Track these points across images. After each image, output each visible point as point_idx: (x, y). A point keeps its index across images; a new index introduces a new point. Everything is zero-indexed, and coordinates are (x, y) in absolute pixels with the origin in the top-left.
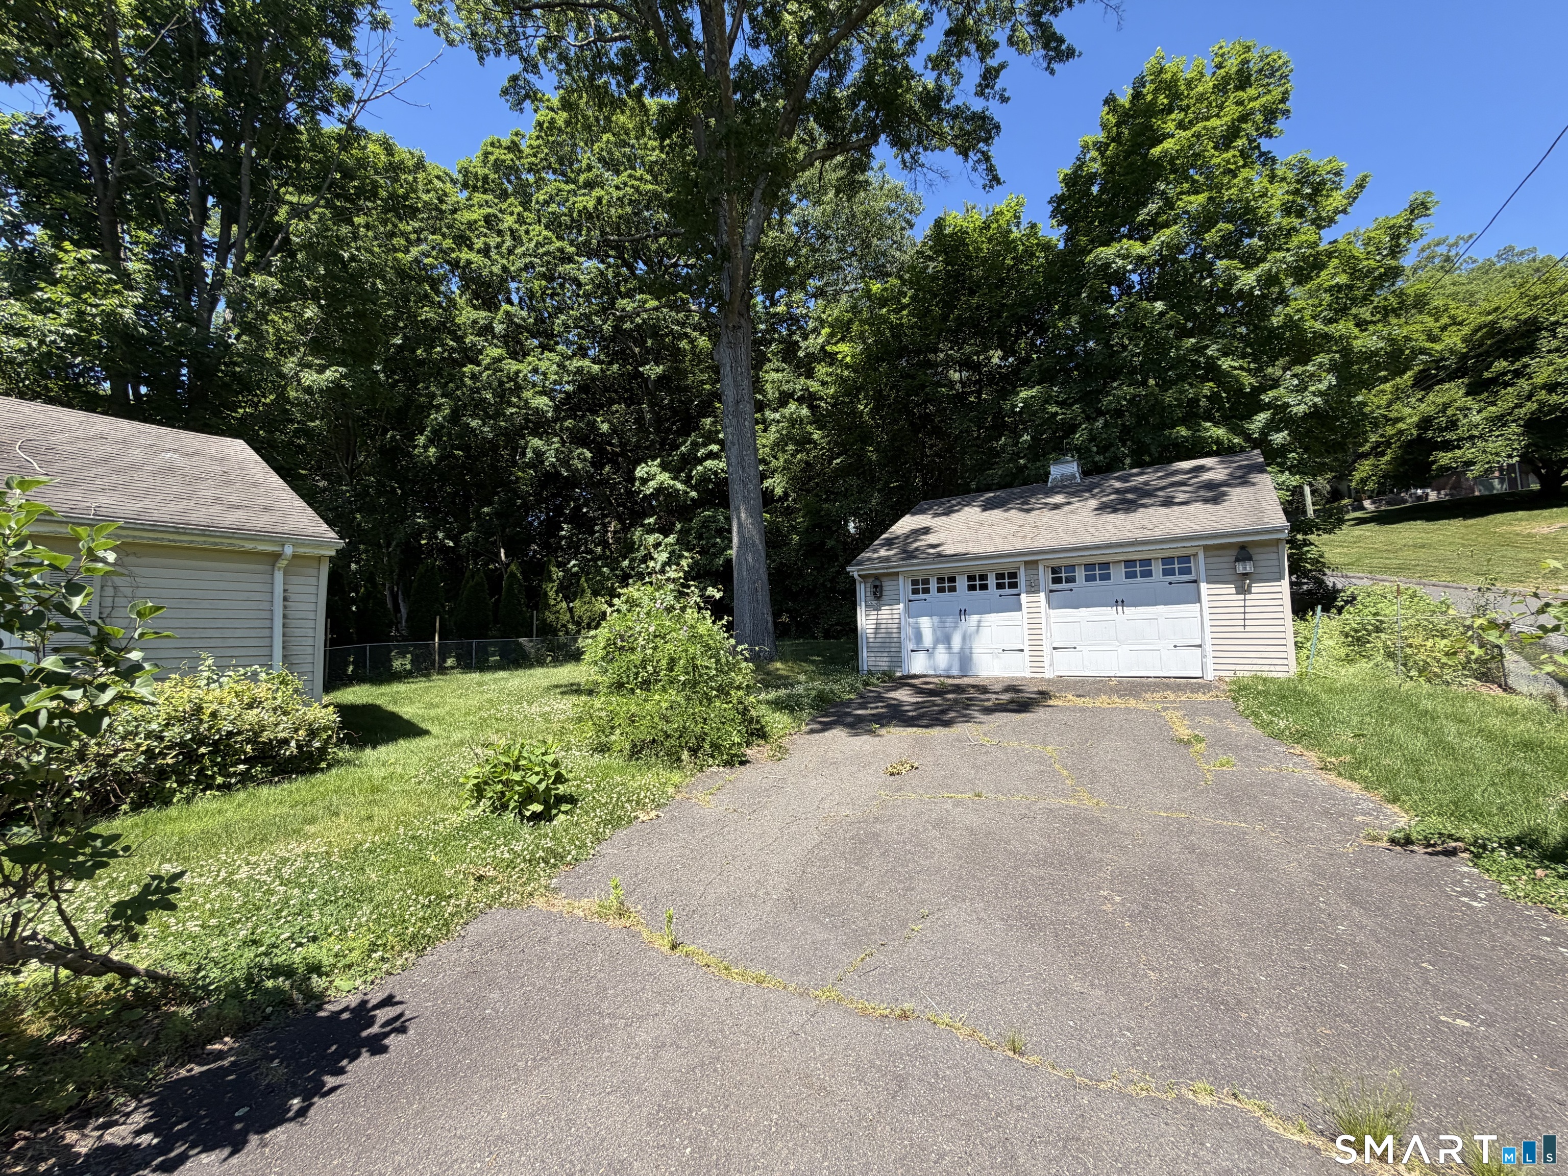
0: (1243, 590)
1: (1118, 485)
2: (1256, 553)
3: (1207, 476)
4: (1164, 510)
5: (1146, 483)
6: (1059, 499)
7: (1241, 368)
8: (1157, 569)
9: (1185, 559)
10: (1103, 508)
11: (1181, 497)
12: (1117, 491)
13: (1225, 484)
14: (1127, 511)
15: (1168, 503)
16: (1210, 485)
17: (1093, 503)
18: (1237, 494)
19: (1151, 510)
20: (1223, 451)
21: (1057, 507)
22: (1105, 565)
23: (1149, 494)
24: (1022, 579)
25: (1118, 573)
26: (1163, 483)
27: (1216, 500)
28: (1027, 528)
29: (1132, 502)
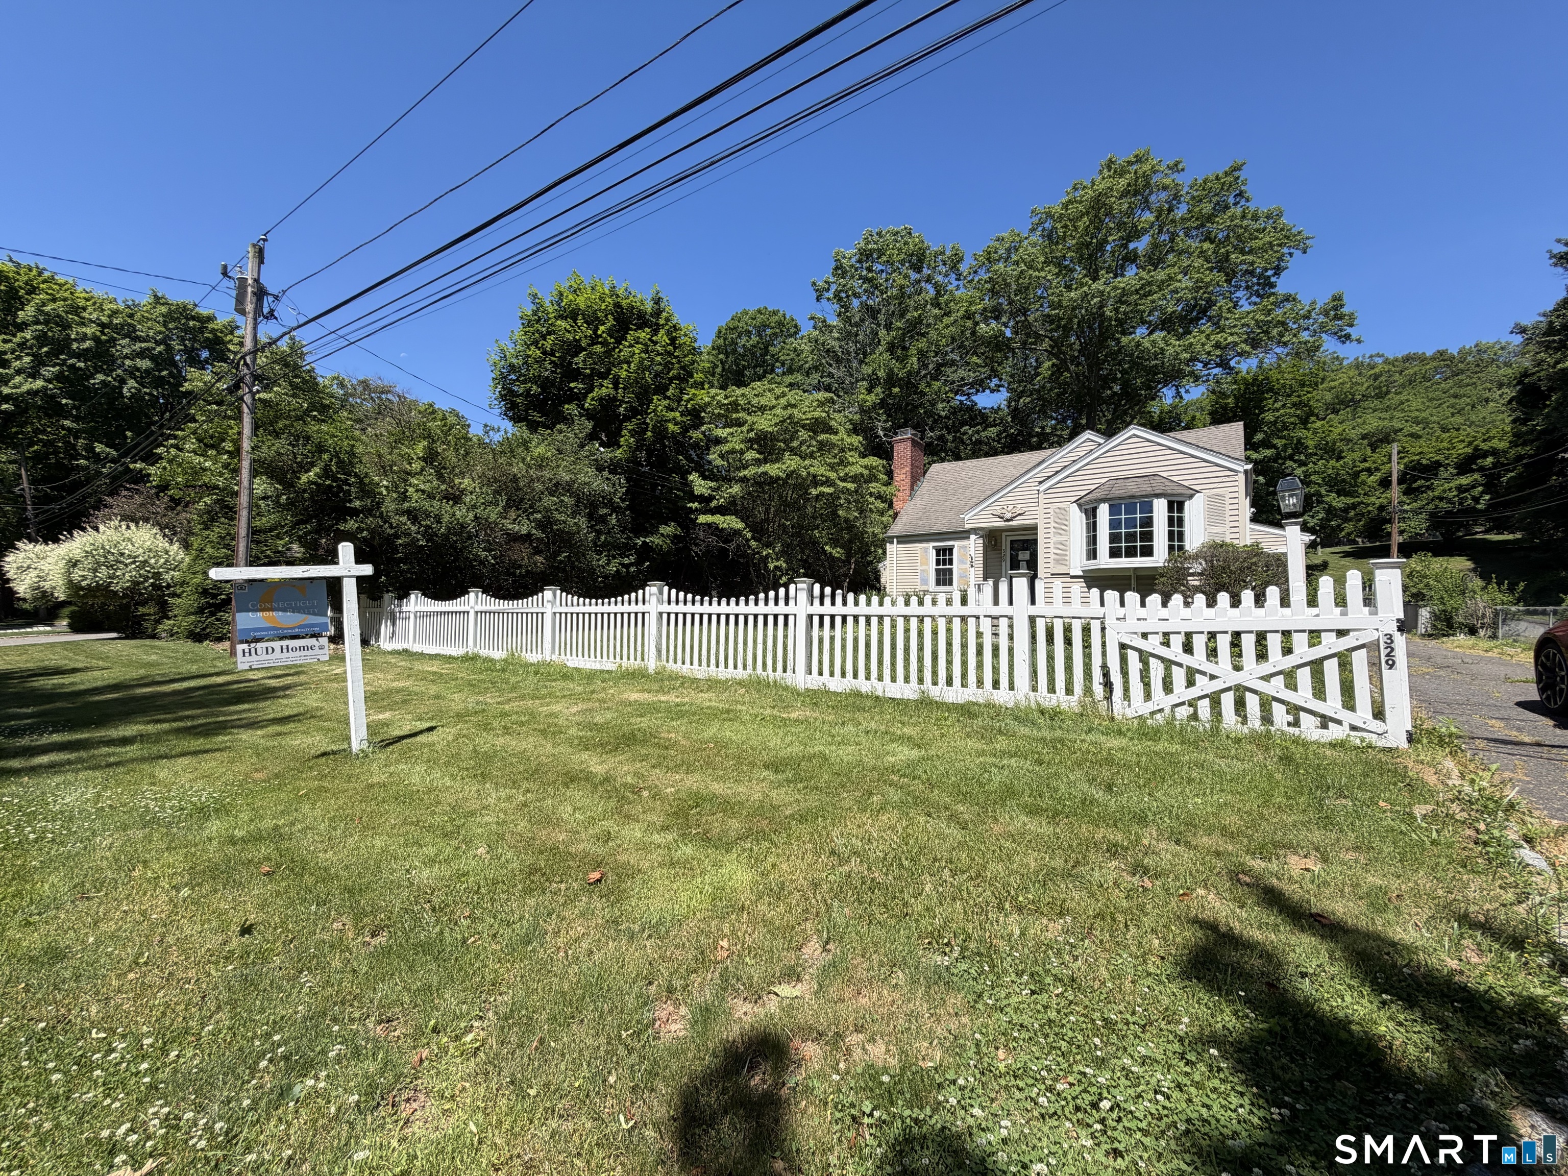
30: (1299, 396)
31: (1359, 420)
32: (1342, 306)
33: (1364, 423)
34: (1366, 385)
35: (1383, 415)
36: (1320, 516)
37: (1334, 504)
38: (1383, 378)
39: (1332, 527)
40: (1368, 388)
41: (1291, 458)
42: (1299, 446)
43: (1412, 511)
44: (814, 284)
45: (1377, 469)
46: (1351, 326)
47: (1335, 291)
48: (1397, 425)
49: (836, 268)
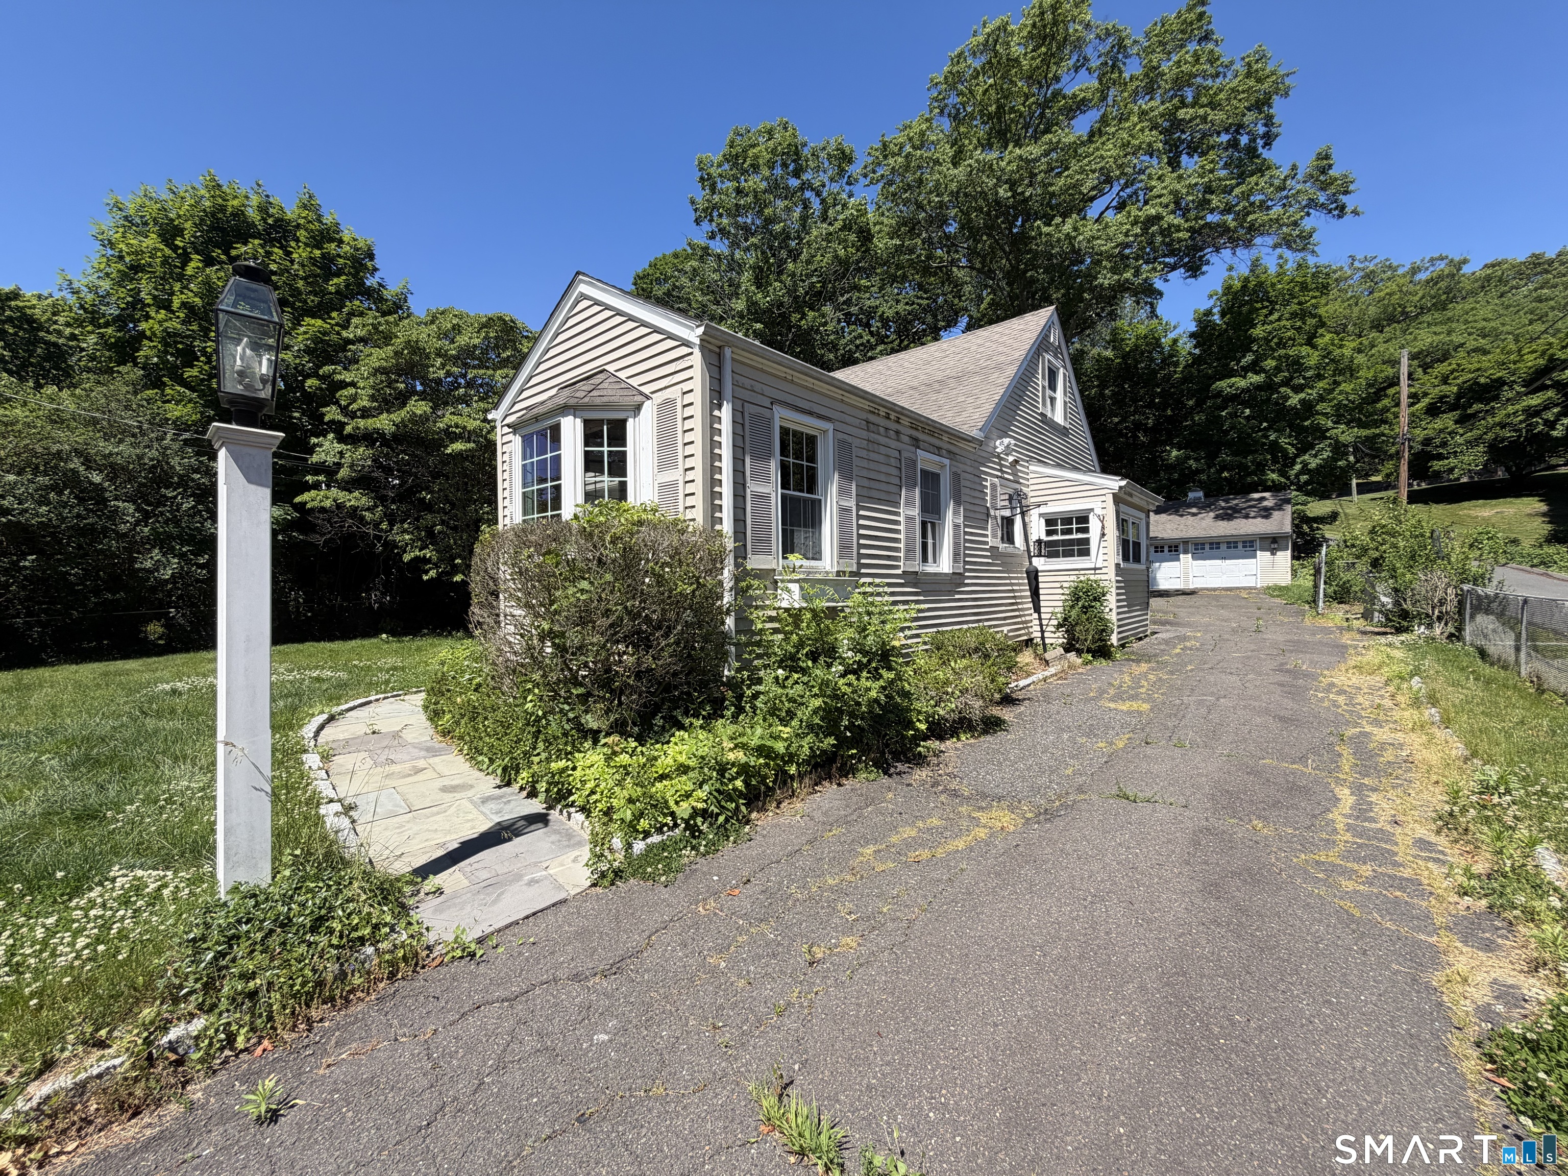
0: (1273, 554)
1: (1223, 504)
2: (1280, 541)
3: (1265, 503)
4: (1244, 520)
5: (1237, 505)
6: (1194, 510)
7: (1289, 444)
8: (1240, 545)
9: (1252, 542)
10: (1217, 517)
11: (1252, 514)
12: (1223, 508)
13: (1272, 508)
14: (1229, 520)
15: (1247, 517)
16: (1266, 509)
17: (1212, 514)
18: (1276, 514)
19: (1238, 521)
20: (1275, 488)
21: (1194, 515)
22: (1218, 543)
23: (1239, 511)
24: (1181, 548)
25: (1223, 547)
26: (1245, 505)
27: (1267, 517)
28: (1182, 526)
29: (1231, 515)
30: (1300, 303)
31: (1408, 337)
32: (1330, 166)
33: (1415, 338)
34: (1420, 294)
35: (1438, 329)
36: (1325, 455)
37: (1342, 438)
38: (1442, 285)
39: (1340, 467)
40: (1423, 297)
41: (1286, 383)
42: (1296, 365)
43: (1468, 442)
44: (693, 202)
45: (1426, 394)
46: (1346, 192)
47: (1321, 148)
48: (1457, 339)
49: (702, 179)
